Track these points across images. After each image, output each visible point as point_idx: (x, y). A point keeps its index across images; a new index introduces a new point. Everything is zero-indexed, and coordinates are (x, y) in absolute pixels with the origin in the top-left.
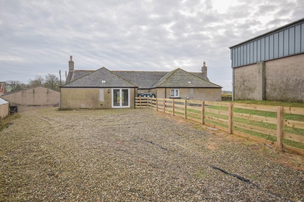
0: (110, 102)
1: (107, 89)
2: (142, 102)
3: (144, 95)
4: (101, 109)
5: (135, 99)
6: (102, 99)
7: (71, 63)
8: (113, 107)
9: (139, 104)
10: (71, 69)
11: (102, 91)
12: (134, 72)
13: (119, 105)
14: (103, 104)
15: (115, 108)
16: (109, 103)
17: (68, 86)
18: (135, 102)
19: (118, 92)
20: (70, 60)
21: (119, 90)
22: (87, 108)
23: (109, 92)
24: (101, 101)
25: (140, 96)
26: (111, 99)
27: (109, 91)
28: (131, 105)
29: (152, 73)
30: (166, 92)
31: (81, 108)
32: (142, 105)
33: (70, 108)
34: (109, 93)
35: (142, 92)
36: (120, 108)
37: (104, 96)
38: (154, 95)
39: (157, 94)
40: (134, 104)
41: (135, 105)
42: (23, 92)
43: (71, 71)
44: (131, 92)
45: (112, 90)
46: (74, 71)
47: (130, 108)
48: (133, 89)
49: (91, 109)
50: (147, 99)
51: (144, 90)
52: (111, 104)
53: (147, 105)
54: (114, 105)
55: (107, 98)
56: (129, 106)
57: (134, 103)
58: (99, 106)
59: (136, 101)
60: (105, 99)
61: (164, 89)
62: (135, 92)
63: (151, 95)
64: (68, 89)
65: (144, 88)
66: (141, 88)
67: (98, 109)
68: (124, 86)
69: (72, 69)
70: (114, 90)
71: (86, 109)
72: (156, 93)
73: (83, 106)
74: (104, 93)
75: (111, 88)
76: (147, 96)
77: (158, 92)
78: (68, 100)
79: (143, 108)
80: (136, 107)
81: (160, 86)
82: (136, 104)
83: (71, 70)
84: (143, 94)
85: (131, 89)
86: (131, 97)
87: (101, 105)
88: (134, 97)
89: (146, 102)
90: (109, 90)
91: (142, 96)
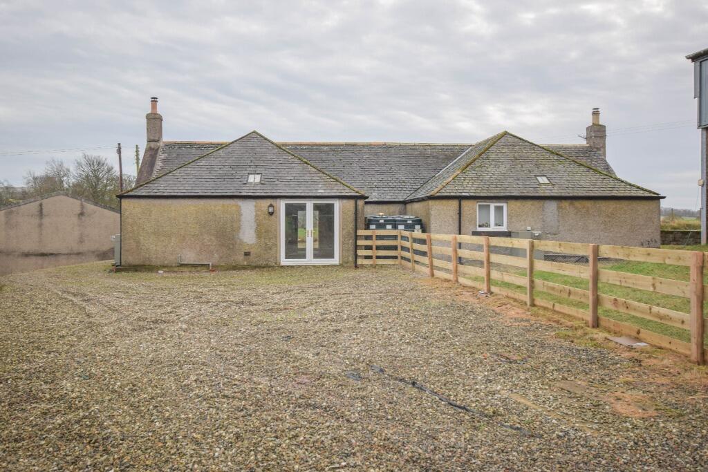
0: (276, 245)
1: (265, 204)
2: (378, 248)
3: (387, 222)
4: (244, 268)
5: (356, 237)
6: (248, 236)
7: (154, 120)
8: (284, 261)
9: (368, 253)
10: (152, 138)
11: (248, 210)
12: (354, 145)
13: (304, 256)
14: (253, 251)
15: (292, 267)
16: (270, 249)
17: (144, 194)
18: (356, 247)
19: (300, 213)
20: (150, 112)
21: (303, 208)
22: (202, 265)
23: (271, 214)
24: (245, 241)
25: (373, 227)
26: (276, 237)
27: (271, 210)
28: (342, 256)
29: (413, 148)
30: (460, 213)
31: (182, 265)
32: (378, 257)
33: (147, 263)
34: (273, 217)
35: (380, 213)
36: (306, 267)
37: (254, 225)
38: (419, 222)
39: (429, 220)
40: (352, 253)
41: (356, 256)
42: (11, 212)
43: (152, 145)
44: (343, 212)
45: (282, 205)
46: (161, 144)
47: (341, 265)
48: (352, 202)
49: (214, 268)
50: (395, 237)
51: (385, 207)
52: (277, 252)
53: (396, 257)
54: (288, 256)
55: (264, 232)
56: (336, 260)
57: (352, 247)
58: (240, 259)
59: (360, 243)
60: (259, 236)
61: (455, 203)
62: (356, 214)
63: (410, 222)
64: (143, 202)
65: (388, 198)
66: (376, 200)
67: (236, 268)
68: (321, 192)
69: (157, 139)
70: (286, 204)
71: (199, 269)
72: (428, 215)
73: (190, 257)
74: (257, 215)
75: (278, 200)
76: (395, 227)
77: (432, 212)
78: (142, 238)
79: (382, 266)
80: (360, 262)
81: (438, 194)
82: (360, 253)
83: (154, 141)
84: (382, 221)
85: (345, 201)
86: (342, 229)
87: (247, 254)
88: (352, 231)
89: (395, 248)
90: (271, 206)
91: (381, 227)
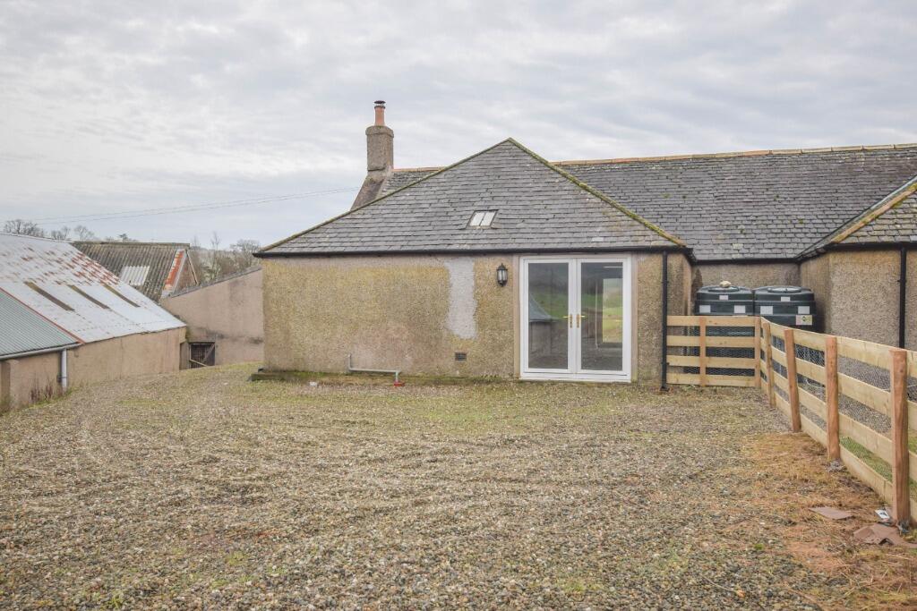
0: (512, 342)
1: (491, 264)
2: (712, 352)
3: (736, 298)
4: (454, 382)
5: (666, 330)
6: (462, 324)
7: (380, 138)
8: (527, 373)
9: (691, 361)
10: (375, 165)
11: (462, 274)
12: (708, 160)
13: (565, 366)
14: (470, 352)
15: (540, 383)
16: (501, 348)
17: (295, 250)
18: (666, 350)
22: (386, 374)
23: (503, 283)
24: (457, 332)
25: (705, 309)
26: (512, 325)
27: (502, 275)
28: (637, 366)
29: (829, 156)
30: (903, 281)
31: (353, 373)
32: (710, 371)
33: (301, 368)
34: (506, 289)
35: (723, 281)
36: (567, 384)
37: (472, 305)
38: (810, 300)
39: (830, 295)
40: (657, 360)
41: (665, 367)
43: (376, 175)
44: (639, 280)
46: (388, 174)
47: (634, 385)
48: (655, 262)
49: (402, 381)
50: (750, 331)
52: (514, 354)
53: (750, 372)
54: (536, 361)
55: (491, 318)
56: (625, 374)
57: (658, 350)
58: (449, 366)
59: (673, 340)
60: (481, 325)
61: (891, 260)
62: (665, 283)
63: (785, 299)
65: (764, 253)
66: (739, 256)
67: (439, 381)
68: (598, 241)
69: (382, 166)
70: (531, 266)
71: (379, 380)
72: (828, 285)
73: (366, 359)
74: (477, 286)
75: (515, 258)
76: (753, 309)
77: (835, 280)
78: (292, 324)
79: (714, 390)
80: (672, 378)
81: (849, 240)
82: (673, 360)
83: (377, 169)
84: (724, 298)
85: (643, 258)
86: (638, 313)
87: (460, 357)
88: (657, 317)
89: (748, 353)
90: (502, 268)
91: (726, 308)
